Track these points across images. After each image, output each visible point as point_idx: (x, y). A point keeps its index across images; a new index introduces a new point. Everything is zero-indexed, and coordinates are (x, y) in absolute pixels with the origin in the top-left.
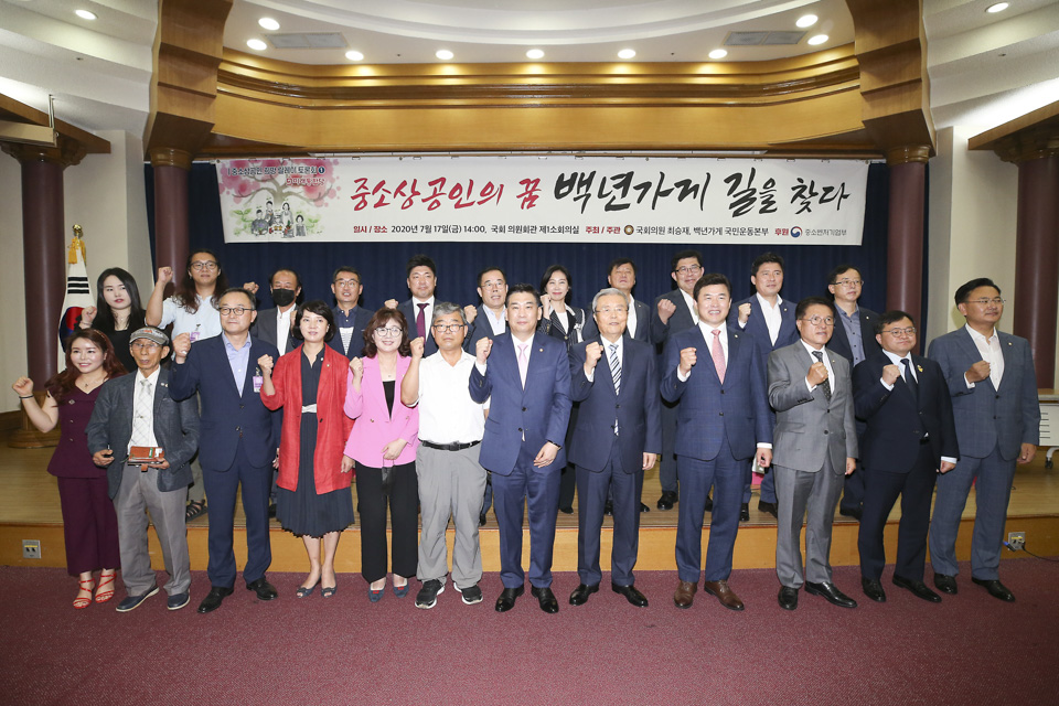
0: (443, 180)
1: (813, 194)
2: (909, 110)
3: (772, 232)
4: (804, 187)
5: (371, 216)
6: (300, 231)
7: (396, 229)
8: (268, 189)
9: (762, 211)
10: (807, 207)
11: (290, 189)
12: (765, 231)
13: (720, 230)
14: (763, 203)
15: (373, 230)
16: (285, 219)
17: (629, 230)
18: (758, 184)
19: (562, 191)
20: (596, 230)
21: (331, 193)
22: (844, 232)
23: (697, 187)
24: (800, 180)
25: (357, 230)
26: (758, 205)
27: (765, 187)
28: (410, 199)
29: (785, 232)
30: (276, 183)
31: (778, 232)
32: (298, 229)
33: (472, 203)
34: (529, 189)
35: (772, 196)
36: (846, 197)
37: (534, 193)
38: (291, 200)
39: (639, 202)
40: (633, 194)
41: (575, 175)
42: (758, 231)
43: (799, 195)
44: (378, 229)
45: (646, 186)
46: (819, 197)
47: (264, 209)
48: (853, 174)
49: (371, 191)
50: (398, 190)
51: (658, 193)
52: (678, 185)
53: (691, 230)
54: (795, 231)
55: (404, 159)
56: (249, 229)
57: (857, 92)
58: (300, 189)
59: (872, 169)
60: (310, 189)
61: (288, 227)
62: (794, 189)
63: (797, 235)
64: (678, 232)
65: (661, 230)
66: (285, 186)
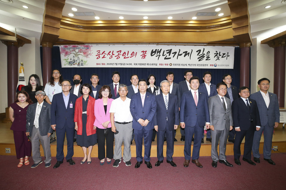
0: (121, 51)
1: (220, 55)
2: (245, 33)
3: (209, 65)
4: (218, 54)
5: (101, 60)
6: (82, 65)
7: (108, 64)
8: (73, 53)
9: (206, 60)
10: (218, 59)
11: (79, 53)
12: (207, 65)
13: (195, 65)
14: (207, 58)
15: (102, 64)
16: (78, 61)
17: (171, 65)
18: (205, 52)
19: (153, 54)
20: (162, 65)
21: (90, 54)
22: (229, 65)
23: (189, 53)
24: (217, 52)
25: (97, 64)
26: (205, 58)
27: (207, 53)
28: (112, 56)
29: (213, 65)
30: (76, 52)
31: (211, 65)
32: (81, 64)
33: (128, 57)
34: (144, 54)
35: (209, 56)
36: (229, 56)
37: (145, 55)
38: (80, 56)
39: (173, 57)
40: (172, 55)
41: (156, 50)
42: (205, 65)
43: (216, 55)
44: (103, 64)
45: (175, 53)
46: (221, 56)
47: (72, 59)
48: (231, 50)
49: (101, 54)
50: (109, 54)
51: (179, 55)
52: (184, 53)
53: (187, 65)
54: (215, 65)
55: (110, 45)
56: (68, 64)
57: (231, 28)
58: (82, 53)
59: (236, 49)
60: (85, 53)
61: (79, 63)
62: (215, 54)
63: (216, 66)
64: (184, 65)
65: (179, 65)
66: (78, 52)
